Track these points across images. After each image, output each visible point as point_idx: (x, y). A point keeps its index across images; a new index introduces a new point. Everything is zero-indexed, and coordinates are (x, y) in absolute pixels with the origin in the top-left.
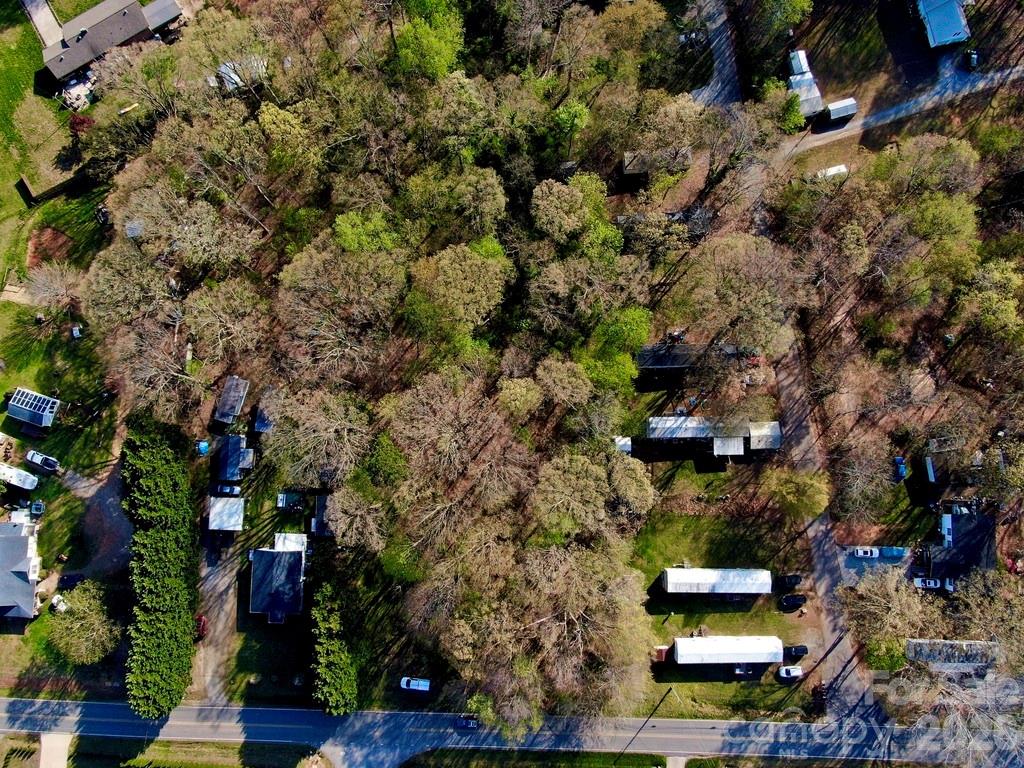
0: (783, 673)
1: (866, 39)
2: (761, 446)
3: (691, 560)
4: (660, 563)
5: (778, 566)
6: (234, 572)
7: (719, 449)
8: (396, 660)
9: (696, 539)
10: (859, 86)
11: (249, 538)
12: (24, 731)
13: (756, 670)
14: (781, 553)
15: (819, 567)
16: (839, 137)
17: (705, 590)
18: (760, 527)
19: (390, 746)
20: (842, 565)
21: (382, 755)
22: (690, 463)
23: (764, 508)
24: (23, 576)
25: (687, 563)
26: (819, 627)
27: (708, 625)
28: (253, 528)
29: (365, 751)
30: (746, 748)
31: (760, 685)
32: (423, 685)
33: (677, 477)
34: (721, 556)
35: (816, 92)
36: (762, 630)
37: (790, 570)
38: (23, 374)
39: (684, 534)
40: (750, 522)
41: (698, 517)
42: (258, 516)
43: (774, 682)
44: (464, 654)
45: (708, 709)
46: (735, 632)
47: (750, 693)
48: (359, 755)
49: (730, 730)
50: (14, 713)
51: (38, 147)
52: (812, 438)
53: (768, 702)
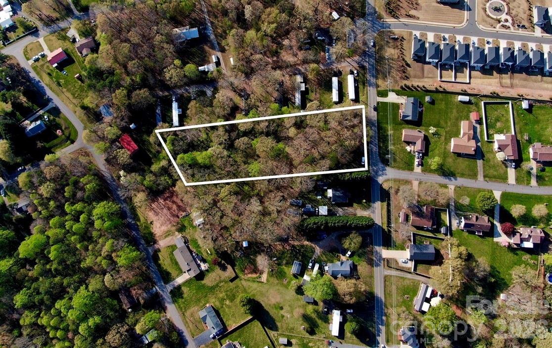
0: (356, 75)
1: (195, 51)
2: (302, 79)
3: (330, 96)
4: (331, 104)
5: (331, 76)
6: (338, 208)
7: (303, 89)
8: (357, 165)
9: (325, 94)
11: (329, 205)
12: (382, 262)
13: (356, 81)
14: (328, 74)
15: (331, 66)
16: (222, 59)
17: (337, 92)
18: (322, 79)
19: (379, 165)
20: (330, 61)
21: (380, 167)
22: (307, 96)
23: (317, 79)
24: (342, 264)
26: (345, 67)
27: (346, 92)
28: (326, 204)
29: (379, 171)
30: (374, 82)
31: (359, 80)
33: (310, 99)
34: (329, 88)
35: (211, 64)
36: (346, 80)
37: (332, 73)
38: (288, 273)
39: (324, 97)
40: (321, 82)
41: (320, 94)
42: (323, 203)
43: (358, 77)
45: (365, 92)
46: (347, 86)
47: (361, 82)
48: (381, 173)
49: (370, 87)
50: (378, 265)
51: (220, 277)
52: (300, 67)
53: (362, 77)
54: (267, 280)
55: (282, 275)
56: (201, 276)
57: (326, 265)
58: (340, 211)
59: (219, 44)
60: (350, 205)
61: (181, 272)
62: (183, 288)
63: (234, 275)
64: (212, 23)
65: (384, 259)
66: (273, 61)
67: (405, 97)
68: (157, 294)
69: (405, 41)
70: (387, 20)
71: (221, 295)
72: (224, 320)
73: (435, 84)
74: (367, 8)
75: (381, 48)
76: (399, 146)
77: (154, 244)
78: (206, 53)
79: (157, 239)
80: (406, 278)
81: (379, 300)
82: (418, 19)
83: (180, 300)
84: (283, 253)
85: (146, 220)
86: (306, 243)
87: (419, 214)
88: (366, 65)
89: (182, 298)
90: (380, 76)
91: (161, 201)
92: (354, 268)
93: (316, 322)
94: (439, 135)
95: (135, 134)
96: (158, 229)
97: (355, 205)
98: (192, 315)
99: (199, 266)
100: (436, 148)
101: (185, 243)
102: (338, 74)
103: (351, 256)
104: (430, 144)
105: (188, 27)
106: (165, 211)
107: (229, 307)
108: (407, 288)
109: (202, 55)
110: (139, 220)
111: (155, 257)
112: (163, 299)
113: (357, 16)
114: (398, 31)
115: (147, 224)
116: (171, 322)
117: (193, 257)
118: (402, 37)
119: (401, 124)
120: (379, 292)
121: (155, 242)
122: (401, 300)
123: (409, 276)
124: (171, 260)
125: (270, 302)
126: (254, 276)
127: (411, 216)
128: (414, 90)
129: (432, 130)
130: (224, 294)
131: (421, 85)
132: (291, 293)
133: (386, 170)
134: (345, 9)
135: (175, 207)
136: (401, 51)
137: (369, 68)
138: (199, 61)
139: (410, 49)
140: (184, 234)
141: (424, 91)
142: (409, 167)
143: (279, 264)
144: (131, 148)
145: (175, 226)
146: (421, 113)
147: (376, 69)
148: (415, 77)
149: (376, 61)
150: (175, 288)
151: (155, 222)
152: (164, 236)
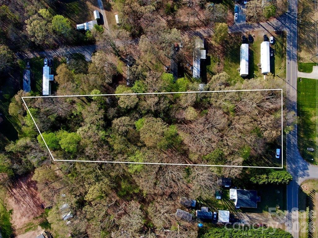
0: (272, 42)
1: (74, 7)
2: (203, 45)
3: (237, 68)
4: (238, 77)
5: (239, 43)
6: (242, 214)
7: (204, 57)
8: (270, 160)
9: (231, 66)
10: (89, 10)
11: (231, 209)
13: (271, 49)
14: (236, 41)
15: (240, 31)
16: (105, 17)
17: (248, 63)
18: (228, 47)
19: (297, 162)
20: (239, 24)
21: (300, 165)
22: (207, 67)
23: (222, 46)
25: (238, 69)
26: (258, 31)
27: (257, 64)
28: (228, 208)
29: (299, 170)
30: (295, 54)
31: (275, 50)
33: (212, 71)
34: (236, 59)
35: (91, 22)
36: (259, 48)
37: (241, 39)
39: (229, 69)
40: (226, 50)
41: (224, 65)
42: (224, 206)
43: (274, 45)
45: (283, 65)
46: (260, 56)
47: (278, 52)
48: (301, 173)
49: (289, 59)
53: (280, 47)
60: (259, 210)
79: (17, 232)
85: (5, 207)
88: (286, 31)
90: (304, 47)
96: (18, 220)
106: (28, 199)
109: (83, 13)
115: (6, 213)
133: (307, 169)
137: (290, 36)
140: (48, 229)
145: (37, 218)
147: (299, 38)
151: (15, 212)
152: (24, 230)
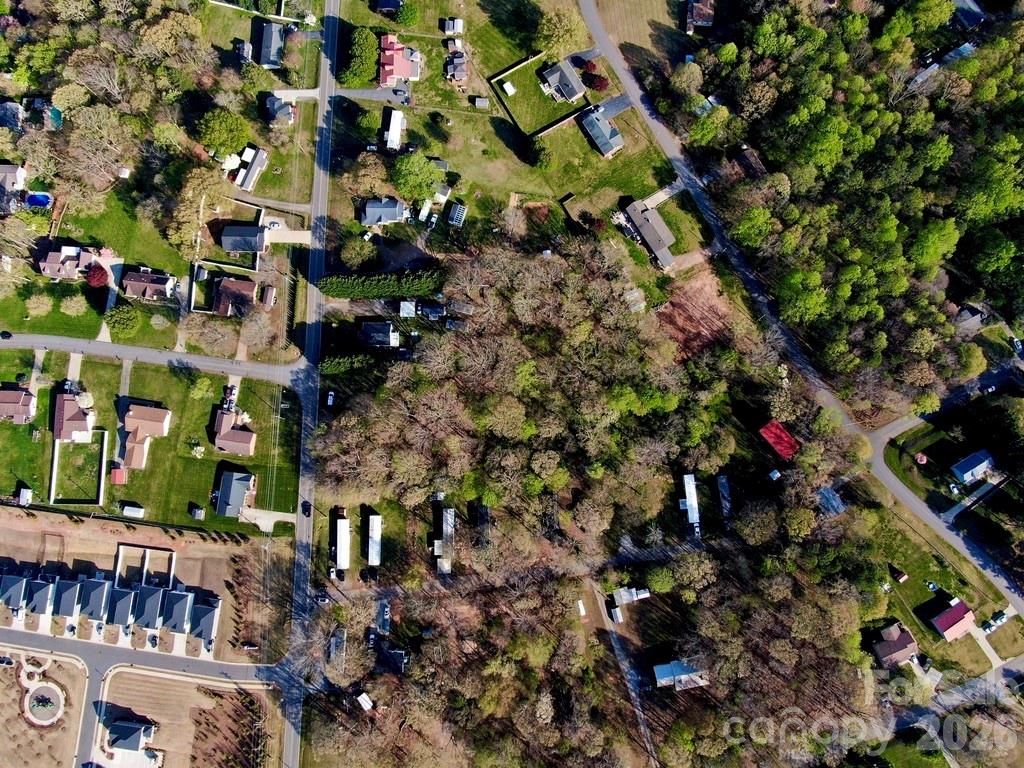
0: (332, 570)
2: (439, 564)
3: (386, 529)
4: (385, 513)
5: (381, 570)
6: (382, 314)
7: (437, 543)
8: (342, 390)
9: (397, 534)
10: (633, 629)
11: (397, 319)
12: (312, 224)
13: (333, 557)
14: (388, 573)
15: (381, 591)
16: (604, 614)
17: (370, 534)
18: (400, 563)
19: (305, 390)
20: (381, 602)
21: (301, 386)
22: (431, 529)
23: (409, 565)
24: (379, 220)
25: (384, 526)
26: (353, 589)
27: (355, 536)
28: (402, 321)
29: (303, 378)
30: (300, 553)
31: (327, 559)
32: (330, 402)
33: (425, 523)
34: (387, 544)
35: (626, 602)
36: (352, 561)
37: (379, 575)
38: (474, 207)
39: (398, 526)
40: (403, 558)
41: (405, 533)
42: (409, 325)
43: (328, 566)
44: (343, 421)
45: (317, 534)
46: (352, 548)
47: (324, 554)
48: (301, 376)
49: (308, 545)
50: (320, 219)
51: (591, 201)
52: (443, 590)
53: (321, 564)
54: (509, 196)
55: (484, 203)
56: (624, 203)
57: (407, 219)
58: (378, 308)
59: (611, 649)
60: (359, 319)
61: (660, 209)
62: (655, 184)
63: (567, 203)
64: (627, 698)
65: (309, 228)
66: (497, 607)
67: (242, 519)
68: (700, 174)
69: (231, 639)
70: (261, 687)
71: (588, 172)
72: (581, 134)
73: (183, 544)
74: (300, 716)
75: (279, 625)
76: (264, 424)
77: (713, 256)
78: (637, 630)
79: (707, 266)
80: (276, 199)
81: (323, 164)
82: (200, 688)
83: (658, 164)
84: (481, 240)
85: (730, 299)
86: (440, 256)
87: (242, 302)
88: (310, 591)
89: (654, 168)
90: (285, 566)
91: (705, 332)
92: (360, 213)
93: (427, 131)
94: (189, 444)
95: (769, 460)
96: (707, 282)
97: (351, 319)
98: (636, 141)
99: (629, 219)
100: (197, 419)
101: (655, 259)
102: (368, 573)
103: (364, 233)
104: (206, 427)
105: (678, 689)
106: (697, 315)
107: (574, 154)
108: (275, 184)
109: (645, 624)
110: (744, 299)
111: (708, 235)
112: (688, 166)
113: (320, 699)
114: (242, 660)
115: (729, 291)
116: (671, 130)
117: (640, 234)
118: (234, 646)
119: (256, 467)
120: (322, 177)
121: (711, 260)
122: (287, 166)
123: (270, 203)
124: (679, 230)
125: (505, 161)
126: (531, 204)
127: (255, 298)
128: (223, 535)
129: (199, 452)
130: (583, 175)
131: (210, 545)
132: (468, 177)
133: (292, 381)
134: (344, 715)
135: (680, 321)
136: (240, 617)
137: (305, 582)
138: (650, 611)
139: (222, 622)
140: (659, 274)
141: (205, 532)
142: (250, 387)
143: (488, 221)
144: (773, 429)
145: (678, 288)
146: (216, 486)
147: (292, 580)
148: (219, 561)
149: (292, 599)
150: (670, 184)
151: (715, 294)
152: (696, 270)
